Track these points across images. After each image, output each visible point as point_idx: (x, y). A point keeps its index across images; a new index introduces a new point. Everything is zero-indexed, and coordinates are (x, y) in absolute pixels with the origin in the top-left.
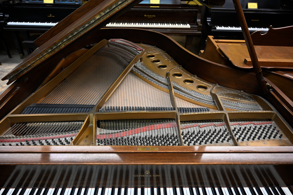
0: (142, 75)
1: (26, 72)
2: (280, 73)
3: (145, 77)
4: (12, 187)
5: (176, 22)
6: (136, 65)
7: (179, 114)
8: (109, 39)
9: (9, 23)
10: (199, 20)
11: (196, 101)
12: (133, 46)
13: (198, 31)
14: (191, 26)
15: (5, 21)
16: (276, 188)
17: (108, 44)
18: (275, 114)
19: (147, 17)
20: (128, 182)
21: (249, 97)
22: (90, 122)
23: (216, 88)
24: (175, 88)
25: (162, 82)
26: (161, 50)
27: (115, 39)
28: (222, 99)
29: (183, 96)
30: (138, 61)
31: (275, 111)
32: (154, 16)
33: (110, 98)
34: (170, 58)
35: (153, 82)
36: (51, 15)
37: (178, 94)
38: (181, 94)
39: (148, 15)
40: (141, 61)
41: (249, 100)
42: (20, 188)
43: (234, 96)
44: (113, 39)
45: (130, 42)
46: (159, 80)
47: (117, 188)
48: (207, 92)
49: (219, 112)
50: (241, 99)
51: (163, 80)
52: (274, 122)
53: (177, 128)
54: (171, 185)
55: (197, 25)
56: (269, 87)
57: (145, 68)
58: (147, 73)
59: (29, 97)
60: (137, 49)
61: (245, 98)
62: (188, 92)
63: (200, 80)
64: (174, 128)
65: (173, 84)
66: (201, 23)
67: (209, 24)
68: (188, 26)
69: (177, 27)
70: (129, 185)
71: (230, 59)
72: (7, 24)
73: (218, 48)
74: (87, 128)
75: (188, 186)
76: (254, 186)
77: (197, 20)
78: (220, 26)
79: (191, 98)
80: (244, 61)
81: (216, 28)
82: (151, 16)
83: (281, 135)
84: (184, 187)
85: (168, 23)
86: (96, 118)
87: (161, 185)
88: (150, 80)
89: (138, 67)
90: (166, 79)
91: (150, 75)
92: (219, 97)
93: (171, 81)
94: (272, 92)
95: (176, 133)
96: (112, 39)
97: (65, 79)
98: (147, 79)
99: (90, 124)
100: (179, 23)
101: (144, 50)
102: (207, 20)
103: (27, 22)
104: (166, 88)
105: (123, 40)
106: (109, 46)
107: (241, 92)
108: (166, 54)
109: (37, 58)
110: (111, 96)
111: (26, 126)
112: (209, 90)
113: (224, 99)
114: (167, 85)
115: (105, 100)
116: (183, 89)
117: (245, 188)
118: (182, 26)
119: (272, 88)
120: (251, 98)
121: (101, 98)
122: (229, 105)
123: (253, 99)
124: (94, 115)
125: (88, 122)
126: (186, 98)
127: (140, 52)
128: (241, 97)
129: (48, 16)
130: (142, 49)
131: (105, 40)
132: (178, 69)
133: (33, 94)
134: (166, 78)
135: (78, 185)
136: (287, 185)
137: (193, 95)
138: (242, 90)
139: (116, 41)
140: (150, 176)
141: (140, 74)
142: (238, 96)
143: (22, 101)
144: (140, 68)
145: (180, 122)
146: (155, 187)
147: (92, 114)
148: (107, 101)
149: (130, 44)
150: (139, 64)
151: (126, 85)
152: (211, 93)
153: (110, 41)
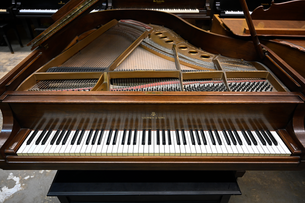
0: (150, 48)
1: (48, 37)
2: (277, 41)
3: (153, 49)
4: (40, 129)
5: (185, 8)
6: (144, 40)
7: (182, 73)
8: (118, 20)
9: (22, 11)
10: (208, 5)
11: (198, 66)
12: (142, 26)
13: (207, 16)
14: (200, 11)
15: (17, 9)
16: (265, 132)
17: (119, 24)
18: (268, 73)
19: (156, 2)
20: (138, 124)
21: (247, 63)
22: (105, 79)
23: (218, 57)
24: (180, 57)
25: (169, 52)
26: (169, 29)
27: (125, 20)
28: (223, 65)
29: (187, 63)
30: (147, 37)
31: (268, 71)
32: (163, 1)
33: (121, 63)
34: (177, 35)
35: (160, 53)
36: (61, 2)
37: (182, 62)
38: (185, 61)
39: (157, 1)
40: (149, 38)
41: (247, 66)
42: (47, 130)
43: (234, 63)
44: (123, 20)
45: (139, 22)
46: (166, 51)
47: (128, 130)
48: (209, 60)
49: (218, 71)
50: (240, 65)
51: (170, 51)
52: (267, 80)
53: (180, 84)
54: (174, 128)
55: (206, 9)
56: (265, 52)
57: (153, 43)
58: (155, 46)
59: (50, 61)
60: (145, 28)
61: (244, 64)
62: (192, 60)
63: (204, 52)
64: (177, 84)
65: (178, 54)
66: (210, 8)
67: (217, 8)
68: (197, 11)
69: (185, 12)
70: (138, 128)
71: (231, 30)
72: (19, 11)
73: (221, 23)
74: (102, 84)
75: (189, 129)
76: (246, 130)
77: (205, 5)
78: (230, 10)
79: (194, 64)
80: (243, 31)
81: (225, 13)
82: (160, 1)
83: (272, 88)
84: (185, 130)
85: (177, 8)
86: (109, 76)
87: (166, 128)
88: (157, 52)
89: (147, 42)
90: (172, 51)
91: (158, 48)
92: (220, 64)
93: (177, 51)
94: (267, 56)
95: (179, 86)
96: (121, 20)
97: (79, 51)
98: (155, 50)
99: (104, 81)
100: (188, 8)
101: (152, 28)
102: (216, 5)
103: (39, 9)
104: (172, 58)
105: (133, 21)
106: (119, 26)
107: (241, 60)
108: (174, 32)
109: (58, 24)
110: (122, 62)
111: (49, 86)
112: (211, 58)
113: (224, 65)
114: (173, 55)
115: (117, 65)
116: (187, 58)
117: (238, 132)
118: (190, 11)
119: (267, 52)
120: (249, 64)
121: (114, 62)
122: (229, 69)
123: (251, 65)
124: (107, 73)
125: (103, 79)
126: (189, 64)
127: (148, 30)
128: (241, 64)
129: (59, 3)
130: (150, 27)
131: (115, 20)
132: (183, 43)
133: (54, 59)
134: (172, 49)
135: (96, 128)
136: (275, 130)
137: (196, 62)
138: (243, 58)
139: (126, 22)
140: (156, 118)
141: (148, 47)
142: (238, 63)
143: (45, 64)
144: (149, 43)
145: (183, 80)
146: (161, 130)
147: (106, 72)
148: (119, 65)
149: (139, 24)
150: (147, 40)
151: (135, 56)
152: (213, 61)
153: (120, 21)
